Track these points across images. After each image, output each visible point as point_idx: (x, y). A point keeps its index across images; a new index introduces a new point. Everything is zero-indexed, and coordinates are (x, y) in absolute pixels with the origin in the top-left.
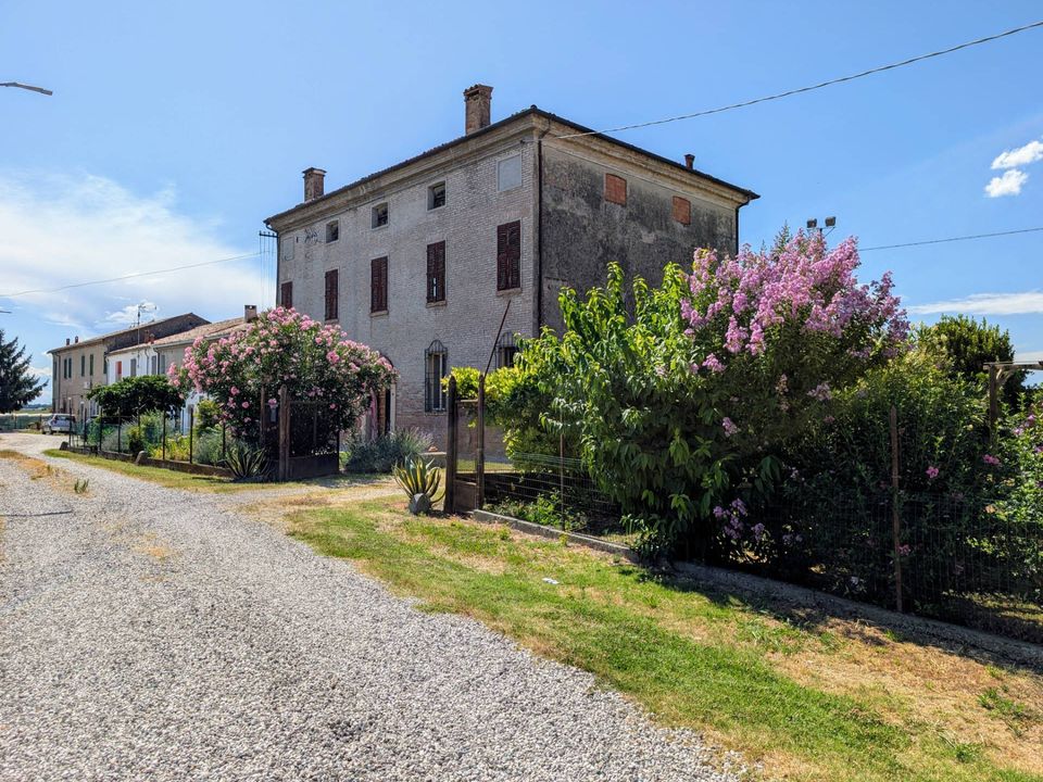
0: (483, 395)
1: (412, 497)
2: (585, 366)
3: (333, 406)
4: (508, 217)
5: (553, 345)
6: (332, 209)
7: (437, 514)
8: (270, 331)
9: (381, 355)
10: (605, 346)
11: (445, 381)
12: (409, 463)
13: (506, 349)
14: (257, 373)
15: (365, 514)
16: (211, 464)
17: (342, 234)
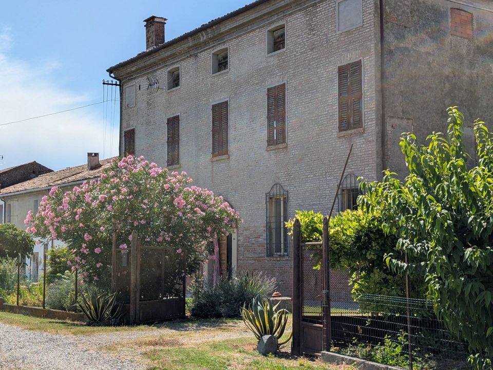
0: (328, 237)
1: (260, 338)
2: (427, 207)
3: (179, 251)
4: (349, 58)
5: (395, 188)
6: (173, 56)
7: (285, 356)
8: (121, 179)
9: (225, 200)
10: (446, 189)
11: (290, 224)
12: (256, 305)
13: (349, 191)
14: (109, 219)
15: (217, 354)
16: (64, 309)
17: (183, 80)
